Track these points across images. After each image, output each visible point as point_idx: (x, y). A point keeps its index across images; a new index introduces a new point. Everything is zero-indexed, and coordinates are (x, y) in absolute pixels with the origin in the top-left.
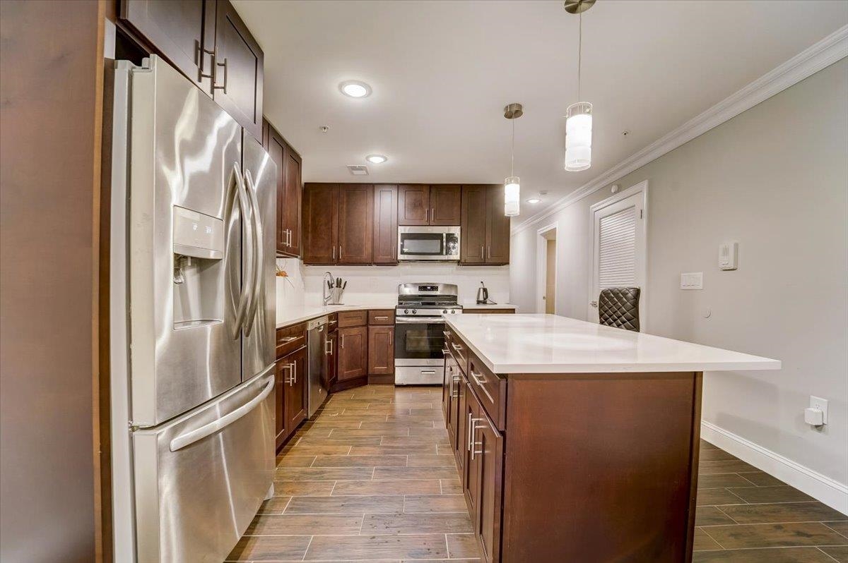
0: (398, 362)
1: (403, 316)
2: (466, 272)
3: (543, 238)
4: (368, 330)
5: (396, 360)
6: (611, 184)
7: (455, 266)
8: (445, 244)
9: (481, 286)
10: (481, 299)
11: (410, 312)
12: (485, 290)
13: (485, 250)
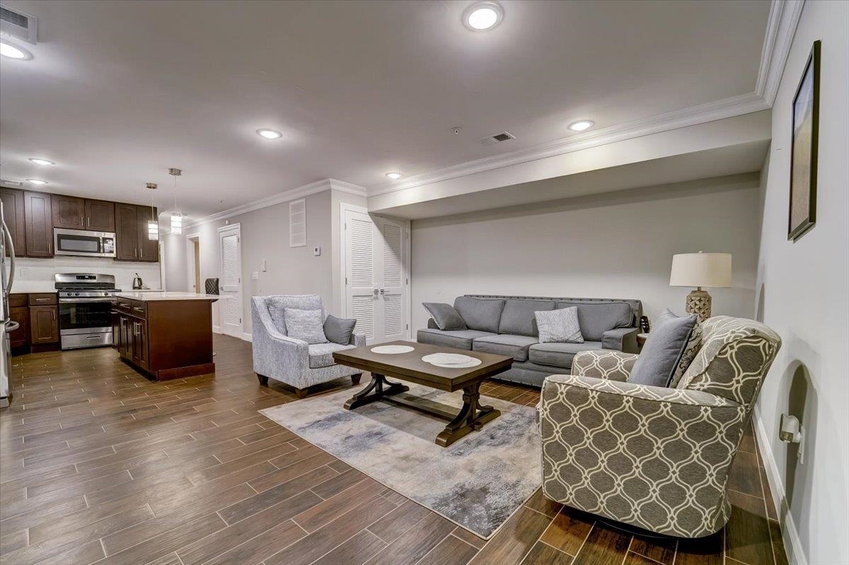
0: (63, 332)
1: (67, 297)
2: (122, 266)
3: (191, 242)
4: (29, 309)
5: (61, 331)
6: (226, 219)
7: (112, 261)
8: (102, 245)
9: (136, 276)
10: (137, 285)
11: (73, 294)
12: (139, 279)
13: (138, 252)
